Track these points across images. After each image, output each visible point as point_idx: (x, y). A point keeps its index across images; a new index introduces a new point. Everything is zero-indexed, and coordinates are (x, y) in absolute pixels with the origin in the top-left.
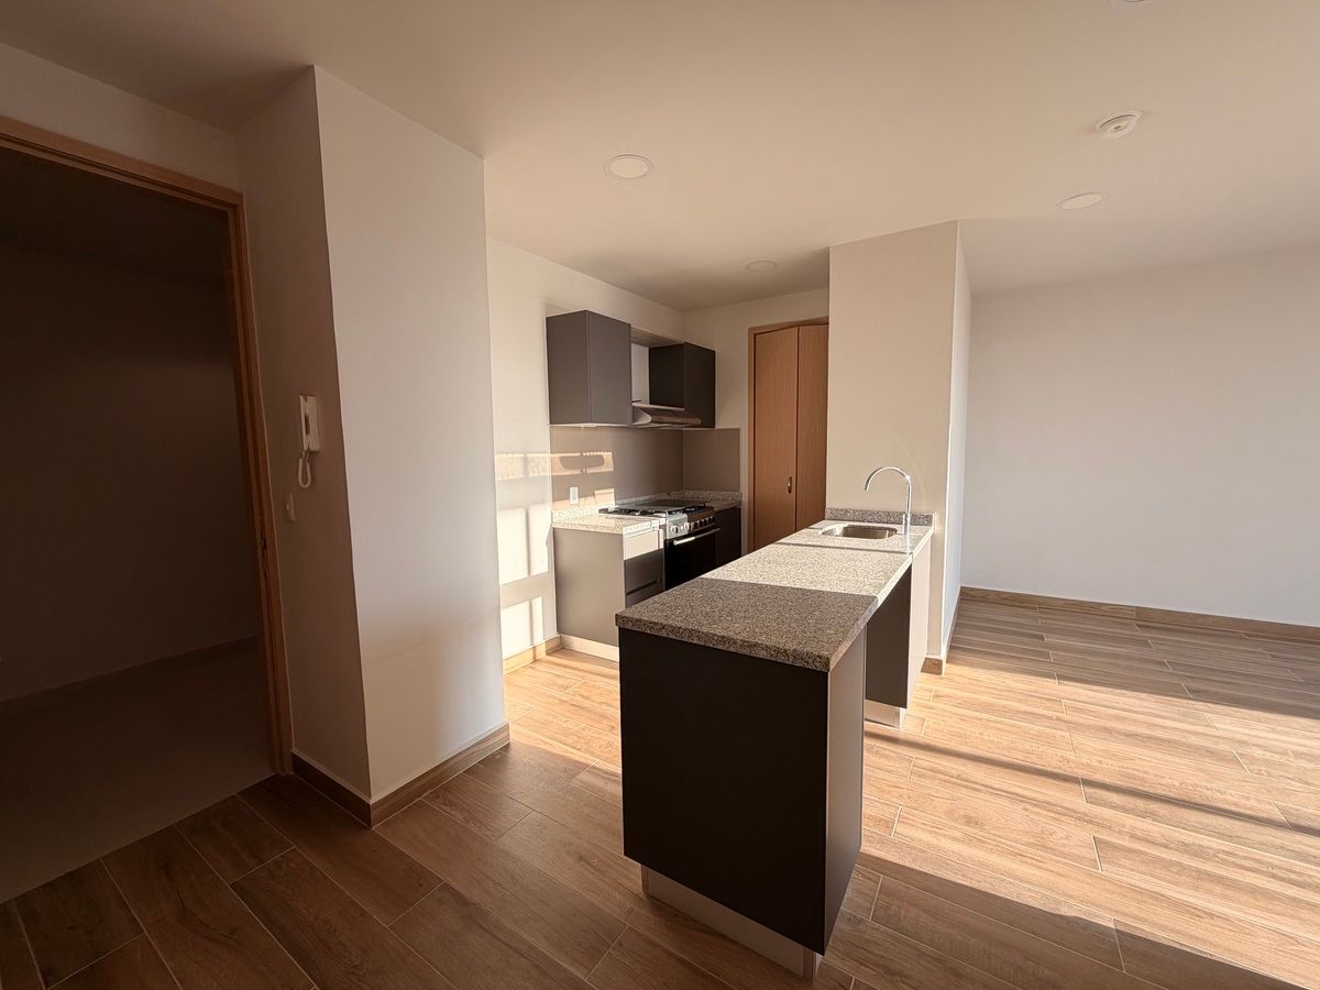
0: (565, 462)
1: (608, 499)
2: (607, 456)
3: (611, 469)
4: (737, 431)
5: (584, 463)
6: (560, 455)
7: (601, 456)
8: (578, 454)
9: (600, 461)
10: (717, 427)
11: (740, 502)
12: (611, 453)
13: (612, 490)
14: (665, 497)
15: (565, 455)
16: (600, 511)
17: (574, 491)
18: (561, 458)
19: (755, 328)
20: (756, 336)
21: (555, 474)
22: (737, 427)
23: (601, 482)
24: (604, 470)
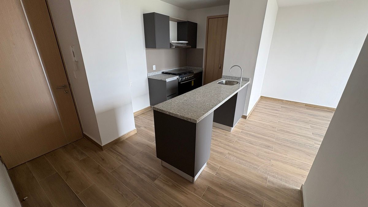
10: (197, 48)
11: (202, 71)
16: (162, 72)
17: (154, 66)
19: (209, 17)
20: (209, 19)
22: (203, 48)
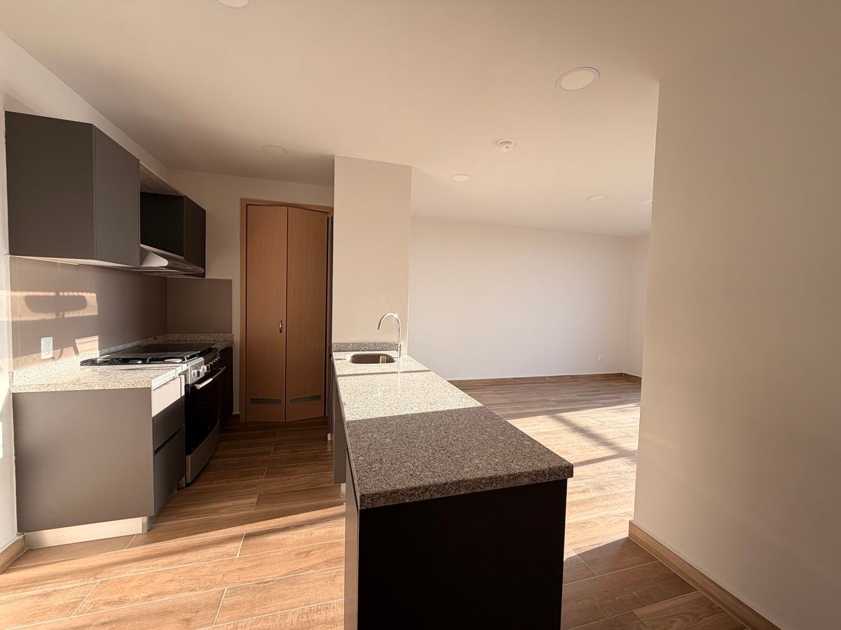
0: (32, 304)
1: (91, 347)
2: (91, 297)
3: (96, 313)
4: (230, 281)
5: (59, 305)
6: (25, 294)
7: (83, 298)
8: (52, 294)
9: (82, 303)
10: (206, 277)
11: (232, 342)
12: (94, 295)
13: (96, 338)
14: (151, 341)
15: (31, 294)
16: (84, 363)
17: (47, 343)
18: (27, 298)
19: (245, 200)
20: (248, 207)
21: (17, 319)
22: (228, 278)
23: (83, 328)
24: (86, 314)
